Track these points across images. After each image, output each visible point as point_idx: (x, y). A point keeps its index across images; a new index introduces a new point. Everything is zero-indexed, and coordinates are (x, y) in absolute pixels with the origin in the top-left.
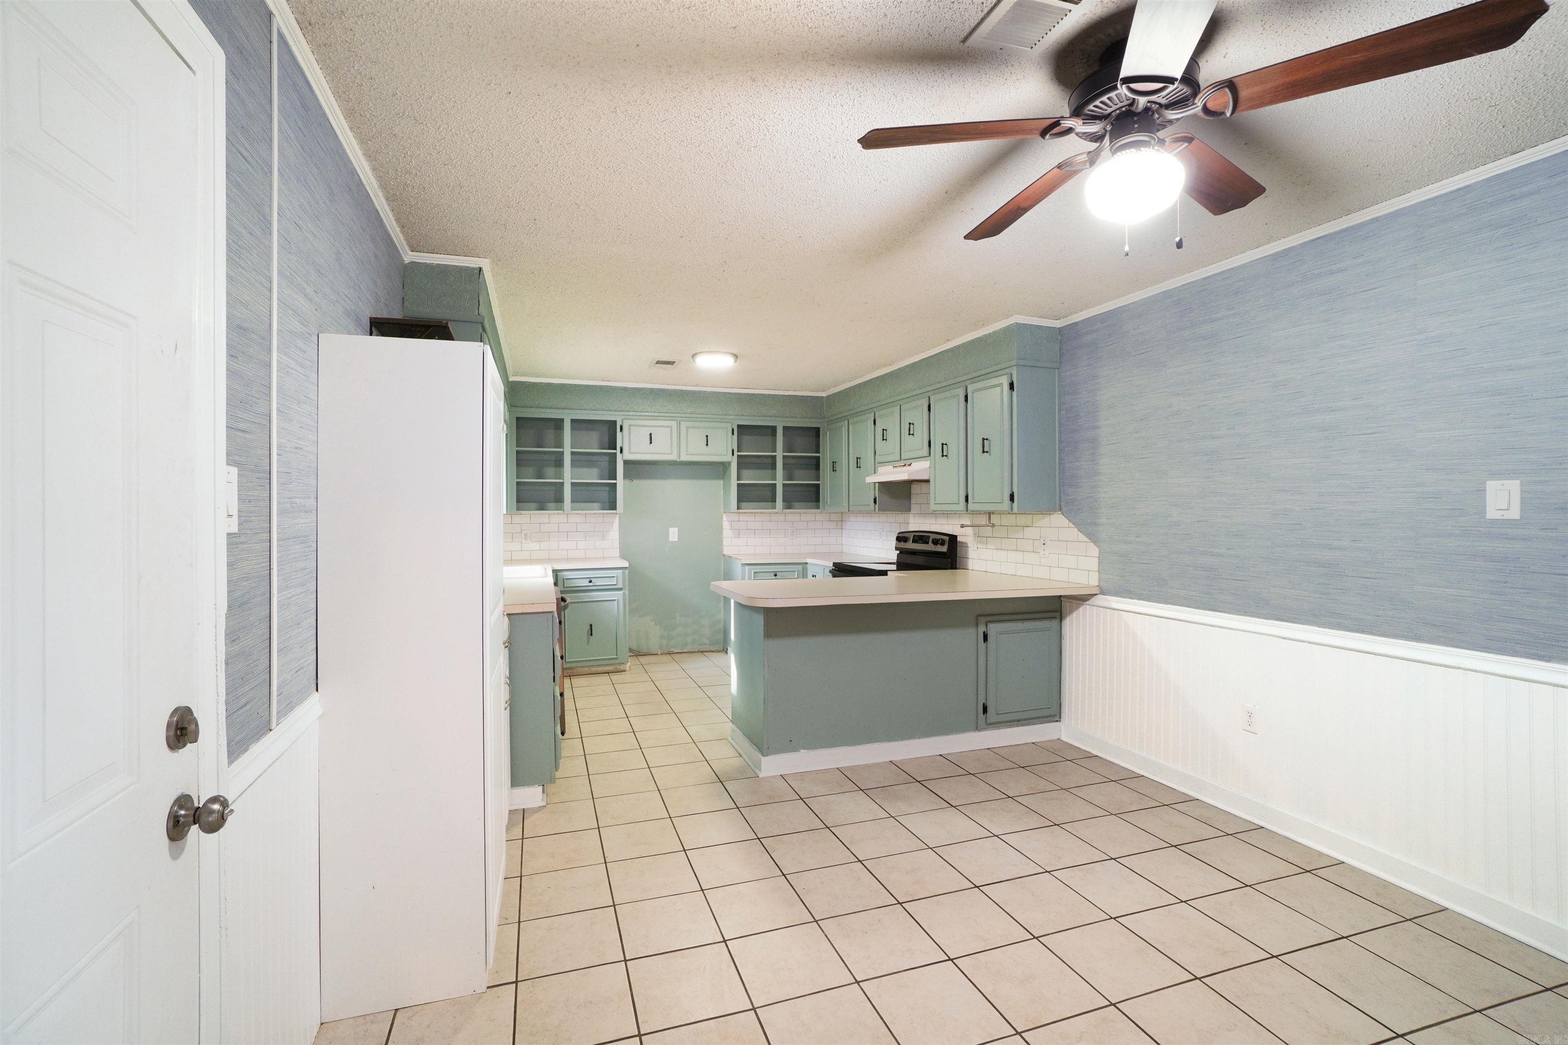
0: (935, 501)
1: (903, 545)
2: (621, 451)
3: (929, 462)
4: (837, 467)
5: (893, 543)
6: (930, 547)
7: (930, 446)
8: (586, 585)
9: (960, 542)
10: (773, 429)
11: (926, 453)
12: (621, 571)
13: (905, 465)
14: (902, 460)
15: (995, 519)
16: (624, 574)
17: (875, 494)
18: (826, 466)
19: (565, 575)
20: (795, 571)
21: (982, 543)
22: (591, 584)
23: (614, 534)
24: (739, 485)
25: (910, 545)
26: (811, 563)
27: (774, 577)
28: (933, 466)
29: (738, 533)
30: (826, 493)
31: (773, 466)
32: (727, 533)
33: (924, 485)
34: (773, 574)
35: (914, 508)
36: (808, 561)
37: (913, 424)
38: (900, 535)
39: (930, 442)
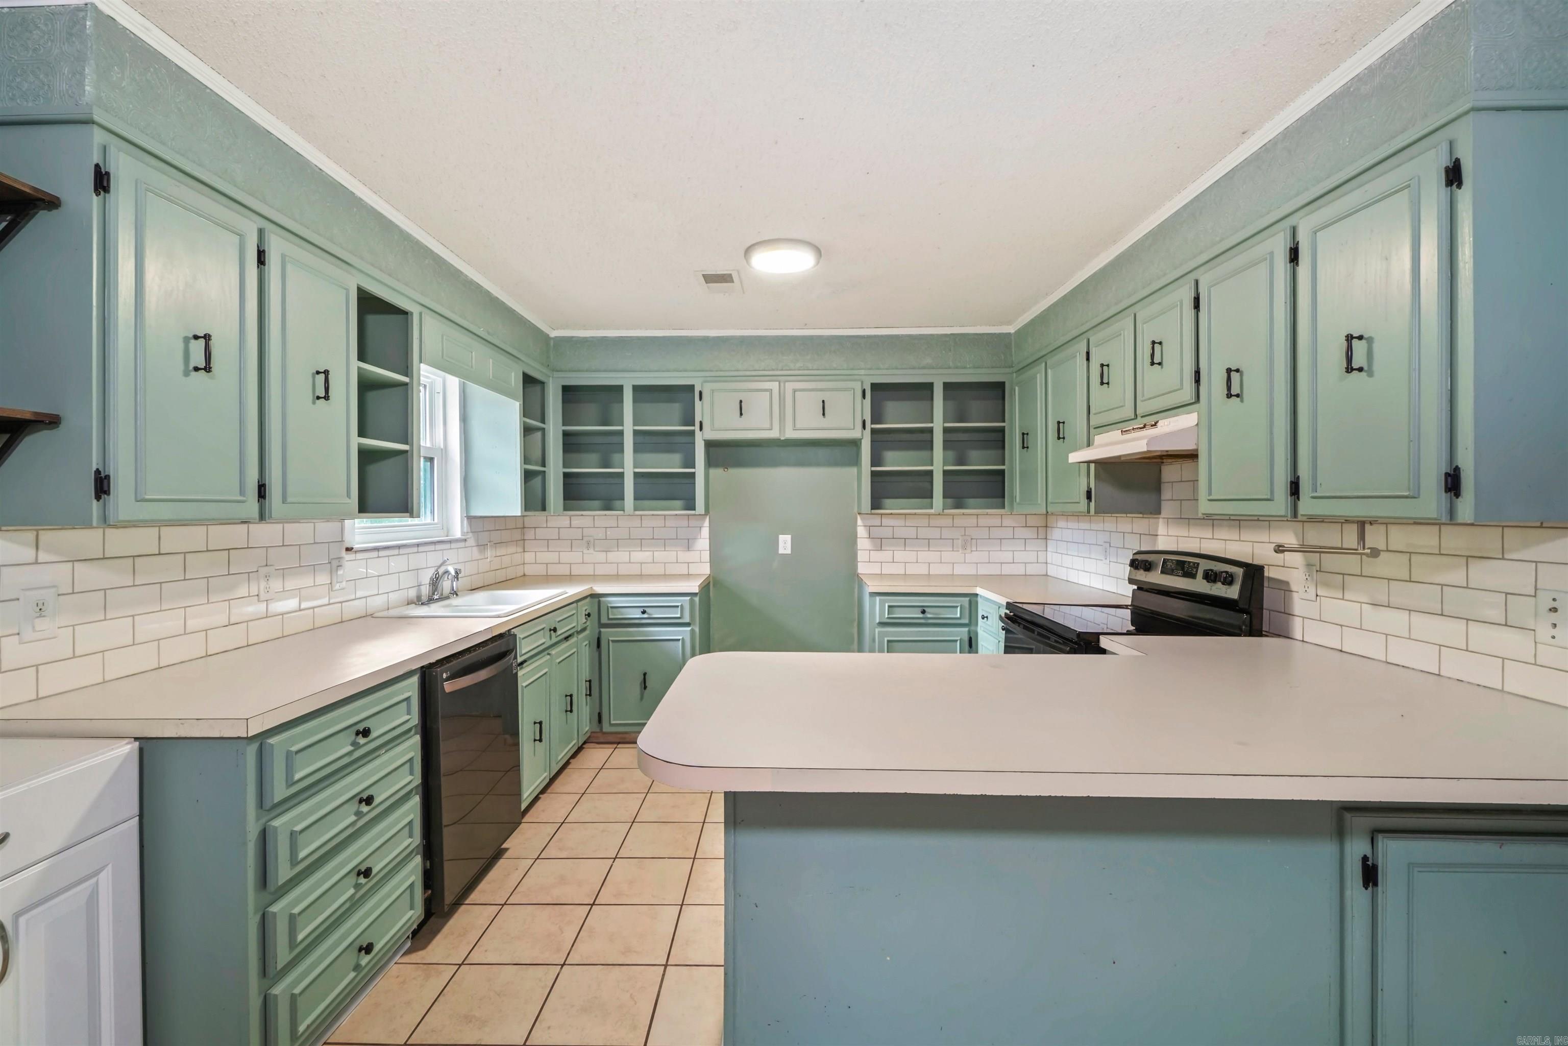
0: (1210, 494)
1: (1142, 576)
2: (701, 429)
3: (1196, 414)
4: (1030, 441)
5: (1125, 570)
6: (1199, 585)
7: (1197, 381)
8: (638, 616)
9: (1269, 578)
10: (929, 387)
11: (1187, 393)
12: (689, 598)
13: (1144, 427)
14: (1139, 418)
15: (1375, 537)
16: (692, 603)
17: (1089, 484)
18: (1014, 440)
19: (610, 602)
20: (957, 607)
21: (1327, 585)
22: (645, 616)
23: (703, 542)
24: (873, 474)
25: (1156, 578)
26: (984, 597)
27: (921, 616)
28: (1207, 425)
29: (879, 543)
30: (1015, 486)
31: (930, 446)
32: (863, 543)
33: (1187, 465)
34: (920, 609)
35: (1168, 509)
36: (979, 590)
37: (1160, 343)
38: (1140, 557)
39: (1197, 373)
